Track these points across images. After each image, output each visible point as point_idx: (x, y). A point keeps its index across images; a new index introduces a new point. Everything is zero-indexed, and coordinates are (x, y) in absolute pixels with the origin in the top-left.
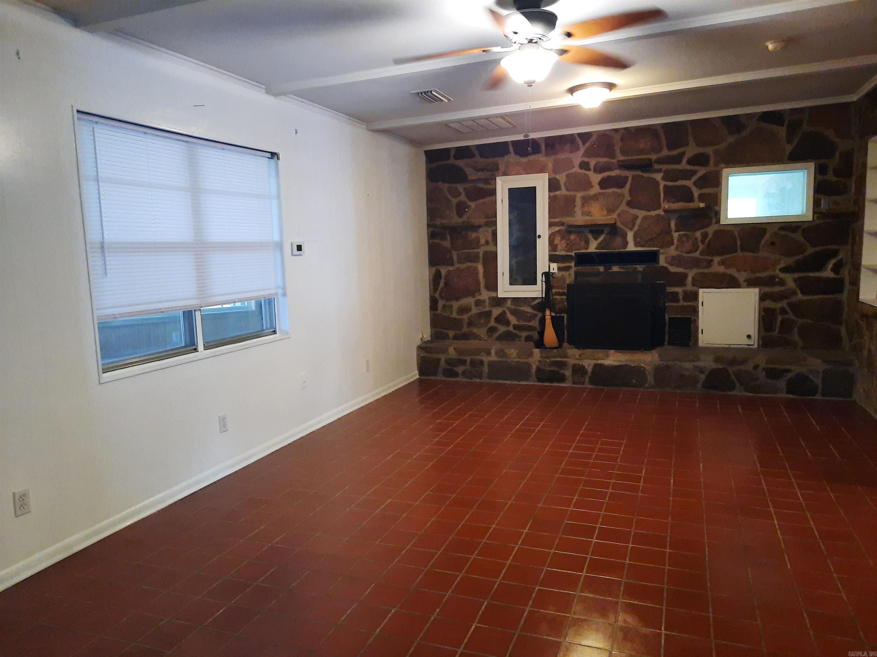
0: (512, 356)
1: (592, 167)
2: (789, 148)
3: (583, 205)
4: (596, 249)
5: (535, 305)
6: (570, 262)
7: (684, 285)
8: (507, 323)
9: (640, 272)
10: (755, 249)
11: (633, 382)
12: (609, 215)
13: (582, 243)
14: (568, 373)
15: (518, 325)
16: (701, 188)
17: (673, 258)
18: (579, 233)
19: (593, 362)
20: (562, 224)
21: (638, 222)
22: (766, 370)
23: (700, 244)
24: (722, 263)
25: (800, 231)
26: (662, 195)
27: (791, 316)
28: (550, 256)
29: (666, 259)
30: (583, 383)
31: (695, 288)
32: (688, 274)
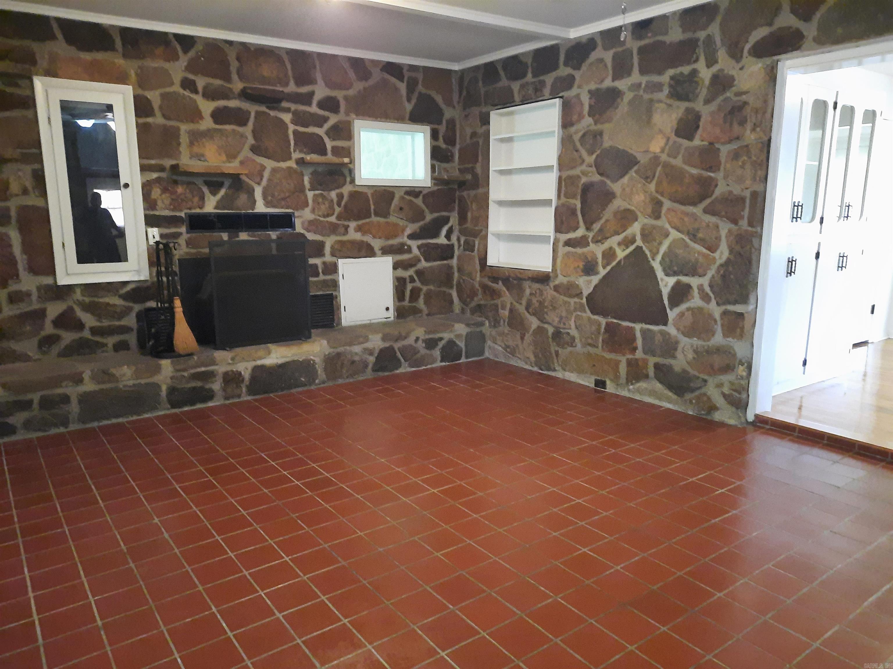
0: (124, 378)
1: (200, 88)
2: (409, 107)
3: (191, 144)
4: (216, 208)
5: (128, 292)
6: (180, 227)
7: (323, 255)
8: (80, 326)
9: (273, 241)
10: (386, 215)
11: (302, 380)
12: (230, 162)
13: (196, 199)
14: (216, 386)
15: (100, 327)
16: (334, 140)
17: (311, 222)
18: (189, 183)
19: (250, 365)
20: (161, 169)
21: (266, 174)
22: (425, 341)
23: (336, 207)
24: (359, 229)
25: (421, 197)
26: (292, 143)
27: (418, 284)
28: (146, 216)
29: (303, 223)
30: (239, 396)
31: (334, 259)
32: (325, 243)
